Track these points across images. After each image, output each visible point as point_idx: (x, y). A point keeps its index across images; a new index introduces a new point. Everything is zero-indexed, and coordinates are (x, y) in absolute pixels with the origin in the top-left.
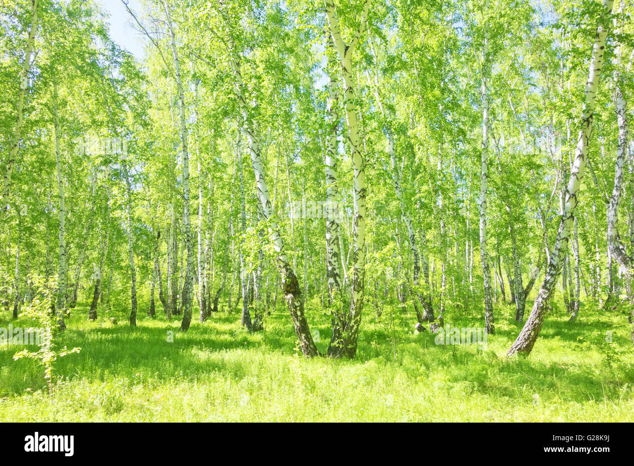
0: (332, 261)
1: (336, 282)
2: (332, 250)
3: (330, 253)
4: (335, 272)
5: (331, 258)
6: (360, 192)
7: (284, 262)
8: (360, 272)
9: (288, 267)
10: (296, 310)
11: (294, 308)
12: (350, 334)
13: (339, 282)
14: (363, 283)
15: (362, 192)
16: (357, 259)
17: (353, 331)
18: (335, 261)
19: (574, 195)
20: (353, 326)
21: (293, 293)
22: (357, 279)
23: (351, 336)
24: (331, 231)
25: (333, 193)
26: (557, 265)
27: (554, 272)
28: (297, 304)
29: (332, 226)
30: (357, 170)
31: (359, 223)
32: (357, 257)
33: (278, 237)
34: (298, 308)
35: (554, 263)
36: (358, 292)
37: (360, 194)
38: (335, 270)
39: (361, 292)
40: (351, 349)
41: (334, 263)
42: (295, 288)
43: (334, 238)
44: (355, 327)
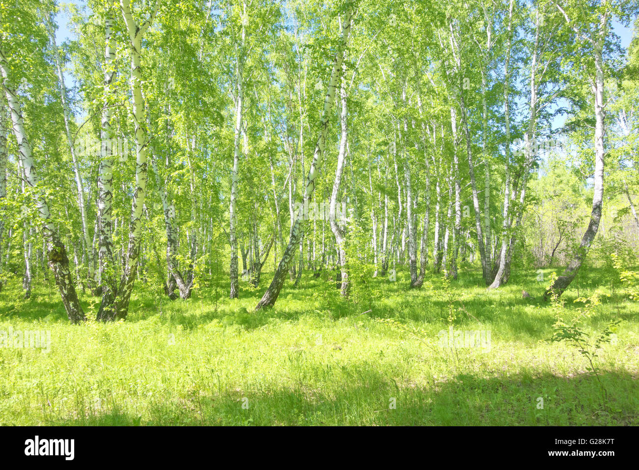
0: (105, 230)
1: (109, 250)
2: (106, 219)
3: (103, 222)
4: (108, 241)
5: (104, 227)
6: (141, 166)
7: (51, 230)
8: (136, 240)
9: (56, 236)
10: (64, 278)
11: (62, 276)
12: (123, 299)
13: (111, 251)
14: (139, 250)
15: (143, 166)
16: (135, 229)
17: (125, 296)
18: (108, 231)
19: (313, 181)
20: (126, 291)
21: (60, 261)
22: (133, 247)
23: (124, 300)
24: (105, 201)
25: (109, 164)
26: (297, 236)
27: (295, 242)
28: (65, 273)
29: (106, 197)
30: (139, 145)
31: (139, 195)
32: (135, 226)
33: (45, 205)
34: (67, 276)
35: (296, 234)
36: (134, 259)
37: (142, 168)
38: (108, 239)
39: (136, 259)
40: (123, 312)
41: (106, 232)
42: (63, 257)
43: (107, 208)
44: (128, 292)
